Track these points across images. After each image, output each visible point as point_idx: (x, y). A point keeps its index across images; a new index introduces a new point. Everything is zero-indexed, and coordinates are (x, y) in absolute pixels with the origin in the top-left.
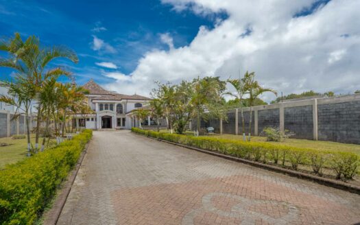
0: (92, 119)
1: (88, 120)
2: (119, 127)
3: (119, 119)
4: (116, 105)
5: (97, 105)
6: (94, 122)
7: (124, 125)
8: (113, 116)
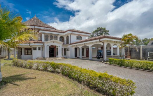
0: (39, 49)
4: (59, 37)
5: (43, 35)
6: (41, 51)
7: (65, 54)
8: (60, 46)
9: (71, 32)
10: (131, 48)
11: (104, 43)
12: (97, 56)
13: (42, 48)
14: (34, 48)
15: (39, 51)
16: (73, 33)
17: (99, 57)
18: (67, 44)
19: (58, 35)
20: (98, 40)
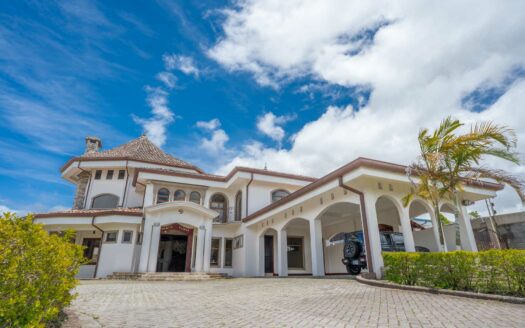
0: (127, 237)
1: (112, 238)
2: (214, 270)
3: (216, 243)
4: (209, 195)
5: (150, 189)
6: (131, 246)
7: (229, 262)
8: (203, 228)
9: (248, 176)
10: (500, 223)
11: (361, 195)
12: (346, 258)
13: (140, 236)
14: (109, 234)
15: (126, 245)
16: (257, 177)
17: (356, 262)
18: (236, 219)
19: (206, 188)
20: (335, 184)
